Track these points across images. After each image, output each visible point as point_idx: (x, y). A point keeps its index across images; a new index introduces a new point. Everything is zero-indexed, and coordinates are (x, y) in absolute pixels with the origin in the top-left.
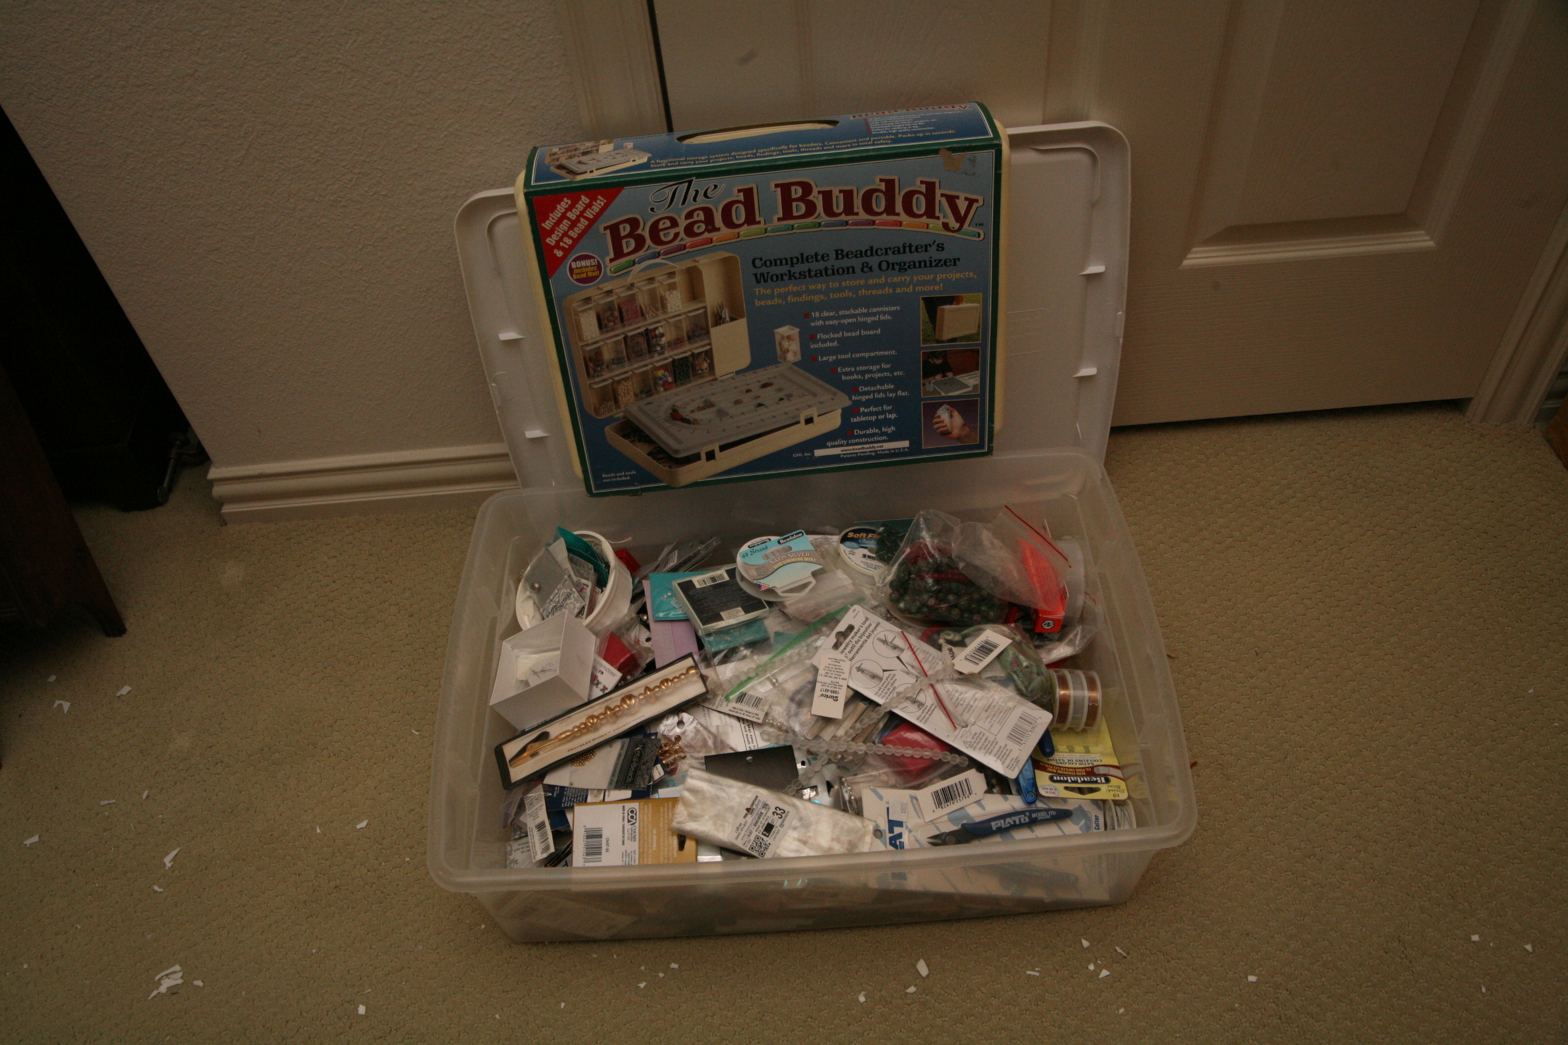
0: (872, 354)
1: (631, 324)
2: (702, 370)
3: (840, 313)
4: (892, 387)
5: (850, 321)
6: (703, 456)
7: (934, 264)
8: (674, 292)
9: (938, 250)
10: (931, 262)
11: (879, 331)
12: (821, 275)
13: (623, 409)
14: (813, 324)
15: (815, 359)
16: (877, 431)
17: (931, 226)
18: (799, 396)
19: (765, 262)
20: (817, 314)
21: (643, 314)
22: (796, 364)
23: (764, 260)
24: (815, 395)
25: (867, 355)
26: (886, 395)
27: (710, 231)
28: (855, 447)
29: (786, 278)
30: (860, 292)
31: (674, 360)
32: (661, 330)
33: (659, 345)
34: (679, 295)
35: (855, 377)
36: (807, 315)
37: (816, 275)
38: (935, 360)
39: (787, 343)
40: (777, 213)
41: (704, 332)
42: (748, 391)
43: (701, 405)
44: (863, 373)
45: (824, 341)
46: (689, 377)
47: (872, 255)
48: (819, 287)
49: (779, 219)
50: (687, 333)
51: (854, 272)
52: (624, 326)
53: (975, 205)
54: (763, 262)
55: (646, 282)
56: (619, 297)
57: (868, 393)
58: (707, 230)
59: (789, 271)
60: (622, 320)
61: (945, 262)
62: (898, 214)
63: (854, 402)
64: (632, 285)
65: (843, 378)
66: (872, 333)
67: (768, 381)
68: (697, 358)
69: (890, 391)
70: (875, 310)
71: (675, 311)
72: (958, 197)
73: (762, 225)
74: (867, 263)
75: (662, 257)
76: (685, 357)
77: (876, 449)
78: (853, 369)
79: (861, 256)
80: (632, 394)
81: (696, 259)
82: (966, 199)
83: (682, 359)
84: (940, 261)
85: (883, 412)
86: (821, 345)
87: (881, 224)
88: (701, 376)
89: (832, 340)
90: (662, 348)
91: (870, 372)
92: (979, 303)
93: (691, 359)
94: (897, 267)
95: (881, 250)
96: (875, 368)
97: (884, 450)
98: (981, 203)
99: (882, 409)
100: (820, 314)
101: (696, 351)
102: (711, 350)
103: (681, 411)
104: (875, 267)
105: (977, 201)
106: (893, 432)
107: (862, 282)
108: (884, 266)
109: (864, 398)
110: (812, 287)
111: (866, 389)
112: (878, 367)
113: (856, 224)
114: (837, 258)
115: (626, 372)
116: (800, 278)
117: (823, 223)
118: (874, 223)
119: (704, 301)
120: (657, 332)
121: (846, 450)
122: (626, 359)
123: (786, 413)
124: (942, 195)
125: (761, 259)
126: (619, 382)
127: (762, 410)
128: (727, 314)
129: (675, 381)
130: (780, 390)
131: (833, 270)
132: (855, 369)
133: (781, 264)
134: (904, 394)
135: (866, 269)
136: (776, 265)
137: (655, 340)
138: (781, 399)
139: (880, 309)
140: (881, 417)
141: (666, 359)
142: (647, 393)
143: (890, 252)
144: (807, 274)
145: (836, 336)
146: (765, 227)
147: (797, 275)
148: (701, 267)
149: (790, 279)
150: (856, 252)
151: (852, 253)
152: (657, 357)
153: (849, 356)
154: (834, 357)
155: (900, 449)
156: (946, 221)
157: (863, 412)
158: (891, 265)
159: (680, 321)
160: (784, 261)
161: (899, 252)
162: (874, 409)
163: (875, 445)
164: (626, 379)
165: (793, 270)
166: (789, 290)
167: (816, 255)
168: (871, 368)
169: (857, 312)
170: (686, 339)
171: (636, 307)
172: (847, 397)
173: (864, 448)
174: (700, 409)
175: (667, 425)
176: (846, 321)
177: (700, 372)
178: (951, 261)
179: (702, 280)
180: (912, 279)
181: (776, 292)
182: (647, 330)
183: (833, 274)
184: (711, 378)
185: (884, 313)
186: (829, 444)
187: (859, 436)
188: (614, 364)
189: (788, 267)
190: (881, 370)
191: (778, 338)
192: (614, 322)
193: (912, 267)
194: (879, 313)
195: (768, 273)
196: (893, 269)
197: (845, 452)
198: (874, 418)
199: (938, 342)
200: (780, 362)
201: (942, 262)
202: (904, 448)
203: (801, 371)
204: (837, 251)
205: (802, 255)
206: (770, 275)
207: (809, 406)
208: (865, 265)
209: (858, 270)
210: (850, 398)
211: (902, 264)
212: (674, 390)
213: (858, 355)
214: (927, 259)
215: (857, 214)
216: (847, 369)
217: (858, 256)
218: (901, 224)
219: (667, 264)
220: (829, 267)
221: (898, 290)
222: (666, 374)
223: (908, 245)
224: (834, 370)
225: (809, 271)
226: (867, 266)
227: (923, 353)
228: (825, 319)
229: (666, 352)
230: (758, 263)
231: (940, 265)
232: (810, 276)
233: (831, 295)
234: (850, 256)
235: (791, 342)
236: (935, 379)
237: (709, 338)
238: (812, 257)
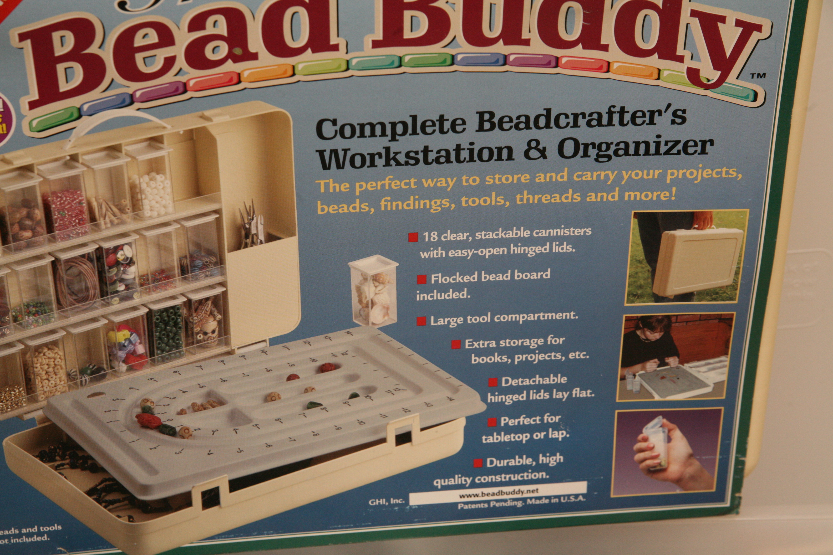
0: (531, 317)
1: (69, 237)
2: (205, 334)
3: (478, 236)
4: (564, 380)
5: (495, 251)
6: (197, 499)
7: (663, 149)
8: (159, 178)
9: (673, 122)
10: (658, 144)
11: (548, 275)
12: (448, 161)
13: (44, 403)
14: (424, 255)
15: (422, 321)
16: (529, 461)
17: (665, 74)
18: (389, 391)
19: (342, 127)
20: (434, 236)
21: (93, 219)
22: (385, 329)
23: (339, 124)
24: (418, 390)
25: (521, 318)
26: (551, 395)
27: (236, 59)
28: (486, 490)
29: (380, 162)
30: (518, 197)
31: (151, 310)
32: (128, 252)
33: (122, 280)
34: (168, 183)
35: (496, 359)
36: (413, 237)
37: (437, 160)
38: (648, 333)
39: (372, 289)
40: (372, 31)
41: (214, 259)
42: (292, 377)
43: (199, 402)
44: (511, 352)
45: (443, 288)
46: (178, 346)
47: (548, 126)
48: (442, 183)
49: (376, 44)
50: (180, 259)
51: (510, 158)
52: (53, 240)
53: (755, 36)
54: (338, 128)
55: (103, 154)
56: (46, 180)
57: (518, 390)
58: (232, 56)
59: (388, 149)
60: (50, 228)
61: (686, 145)
62: (605, 48)
63: (491, 406)
64: (74, 158)
65: (475, 360)
66: (534, 276)
67: (332, 360)
68: (196, 310)
69: (560, 388)
70: (543, 233)
71: (159, 216)
72: (723, 19)
73: (341, 54)
74: (538, 142)
75: (137, 105)
76: (173, 307)
77: (525, 495)
78: (493, 344)
79: (528, 127)
80: (62, 374)
81: (207, 113)
82: (739, 23)
83: (166, 310)
84: (677, 143)
85: (543, 427)
86: (436, 296)
87: (573, 65)
88: (203, 346)
89: (458, 287)
90: (128, 287)
91: (525, 350)
92: (742, 228)
93: (184, 311)
94: (593, 152)
95: (567, 116)
96: (533, 343)
97: (540, 498)
98: (766, 32)
99: (542, 420)
100: (439, 236)
101: (195, 297)
102: (225, 294)
103: (158, 411)
104: (552, 152)
105: (758, 28)
106: (559, 464)
107: (525, 178)
108: (569, 148)
109: (509, 400)
110: (428, 183)
111: (514, 383)
112: (541, 341)
113: (522, 62)
114: (481, 129)
115: (52, 332)
116: (407, 163)
117: (459, 57)
118: (557, 62)
119: (218, 200)
120: (120, 256)
121: (470, 496)
122: (54, 306)
123: (361, 423)
124: (694, 13)
125: (334, 122)
126: (38, 349)
127: (315, 413)
128: (261, 227)
129: (152, 354)
130: (353, 378)
131: (471, 151)
132: (498, 344)
133: (373, 134)
134: (584, 394)
135: (534, 153)
136: (362, 135)
137: (114, 270)
138: (354, 396)
139: (553, 232)
140: (540, 436)
141: (135, 308)
142: (92, 373)
143: (582, 122)
144: (421, 156)
145: (466, 279)
146: (348, 57)
147: (402, 158)
148: (214, 132)
149: (388, 164)
150: (518, 118)
151: (511, 120)
152: (116, 305)
153: (488, 318)
154: (460, 320)
155: (569, 496)
156: (694, 65)
157: (506, 424)
158: (582, 148)
159: (167, 235)
160: (378, 129)
161: (600, 124)
162: (527, 421)
163: (524, 488)
164: (55, 343)
165: (394, 147)
166: (383, 186)
167: (442, 119)
168: (527, 342)
169: (510, 235)
170: (177, 271)
171: (80, 203)
172: (477, 396)
173: (501, 493)
174: (196, 408)
175: (128, 436)
176: (487, 252)
177: (200, 337)
178: (696, 145)
179: (217, 158)
180: (619, 178)
181: (358, 190)
182: (100, 249)
183: (471, 160)
184: (224, 349)
185: (561, 240)
186: (438, 483)
187: (497, 471)
188: (29, 313)
189: (385, 142)
190: (544, 349)
191: (355, 280)
192: (33, 230)
193: (621, 152)
194: (551, 239)
195: (346, 151)
196: (586, 155)
197: (466, 499)
198: (524, 438)
199: (658, 298)
200: (358, 325)
201: (680, 147)
202: (576, 496)
203: (396, 344)
204: (481, 114)
205: (414, 118)
206: (349, 154)
207: (406, 411)
208: (533, 144)
209: (518, 153)
210: (484, 399)
211: (604, 147)
212: (147, 371)
213: (505, 318)
214: (652, 139)
215: (527, 42)
216: (482, 344)
217: (522, 126)
218: (608, 67)
219: (149, 121)
220: (465, 145)
221: (592, 198)
222: (134, 337)
223: (617, 109)
224: (457, 344)
225: (426, 150)
226: (536, 148)
227: (628, 319)
228: (448, 246)
229: (135, 296)
230: (328, 129)
231: (675, 151)
232: (426, 162)
233: (464, 199)
234: (506, 126)
235: (381, 287)
236: (644, 368)
237: (223, 273)
238: (434, 125)
